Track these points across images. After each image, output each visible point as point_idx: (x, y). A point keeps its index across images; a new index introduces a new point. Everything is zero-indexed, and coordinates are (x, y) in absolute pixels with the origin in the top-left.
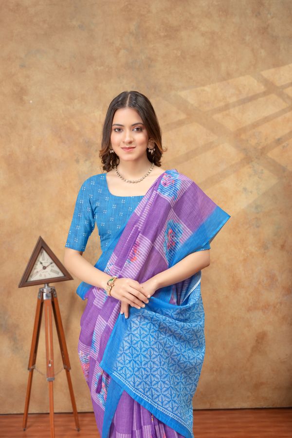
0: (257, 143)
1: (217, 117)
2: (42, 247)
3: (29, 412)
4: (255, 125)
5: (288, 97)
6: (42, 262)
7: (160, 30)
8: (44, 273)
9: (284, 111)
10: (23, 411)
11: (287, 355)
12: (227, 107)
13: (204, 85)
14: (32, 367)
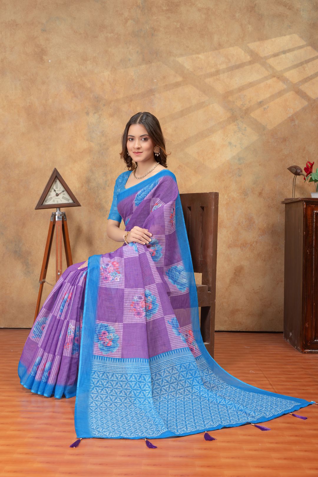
0: (242, 105)
1: (209, 80)
2: (56, 177)
4: (241, 89)
5: (270, 67)
6: (55, 189)
7: (163, 5)
8: (57, 200)
9: (266, 78)
11: (260, 287)
12: (217, 72)
13: (198, 53)
14: (42, 280)
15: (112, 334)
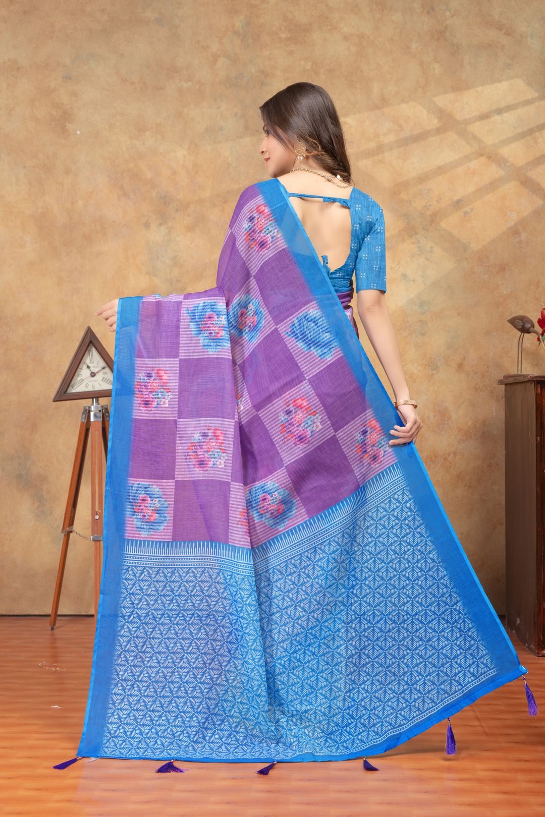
0: (425, 206)
2: (91, 342)
3: (59, 613)
4: (423, 178)
5: (475, 138)
6: (89, 365)
7: (281, 29)
8: (92, 383)
9: (467, 158)
10: (48, 610)
11: (462, 534)
12: (380, 149)
14: (68, 529)
15: (157, 499)
